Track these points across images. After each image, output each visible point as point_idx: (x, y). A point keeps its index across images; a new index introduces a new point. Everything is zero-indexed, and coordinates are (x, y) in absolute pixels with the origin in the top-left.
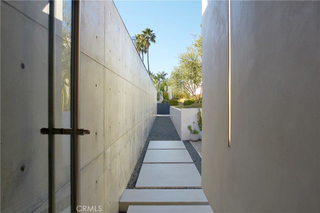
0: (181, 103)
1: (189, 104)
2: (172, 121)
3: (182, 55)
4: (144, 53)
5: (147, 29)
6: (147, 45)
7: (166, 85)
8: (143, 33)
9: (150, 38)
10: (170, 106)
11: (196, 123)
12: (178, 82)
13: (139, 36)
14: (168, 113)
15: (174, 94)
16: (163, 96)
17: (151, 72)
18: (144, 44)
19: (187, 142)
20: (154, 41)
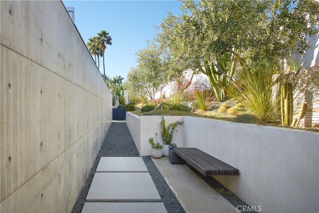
0: (138, 108)
1: (148, 110)
2: (128, 128)
3: (140, 51)
4: (100, 56)
5: (102, 32)
6: (102, 48)
7: (122, 89)
8: (98, 36)
9: (105, 41)
10: (127, 112)
11: (159, 135)
12: (135, 85)
13: (95, 38)
14: (124, 119)
15: (131, 99)
16: (119, 101)
17: (107, 77)
18: (100, 47)
19: (147, 159)
20: (111, 44)
